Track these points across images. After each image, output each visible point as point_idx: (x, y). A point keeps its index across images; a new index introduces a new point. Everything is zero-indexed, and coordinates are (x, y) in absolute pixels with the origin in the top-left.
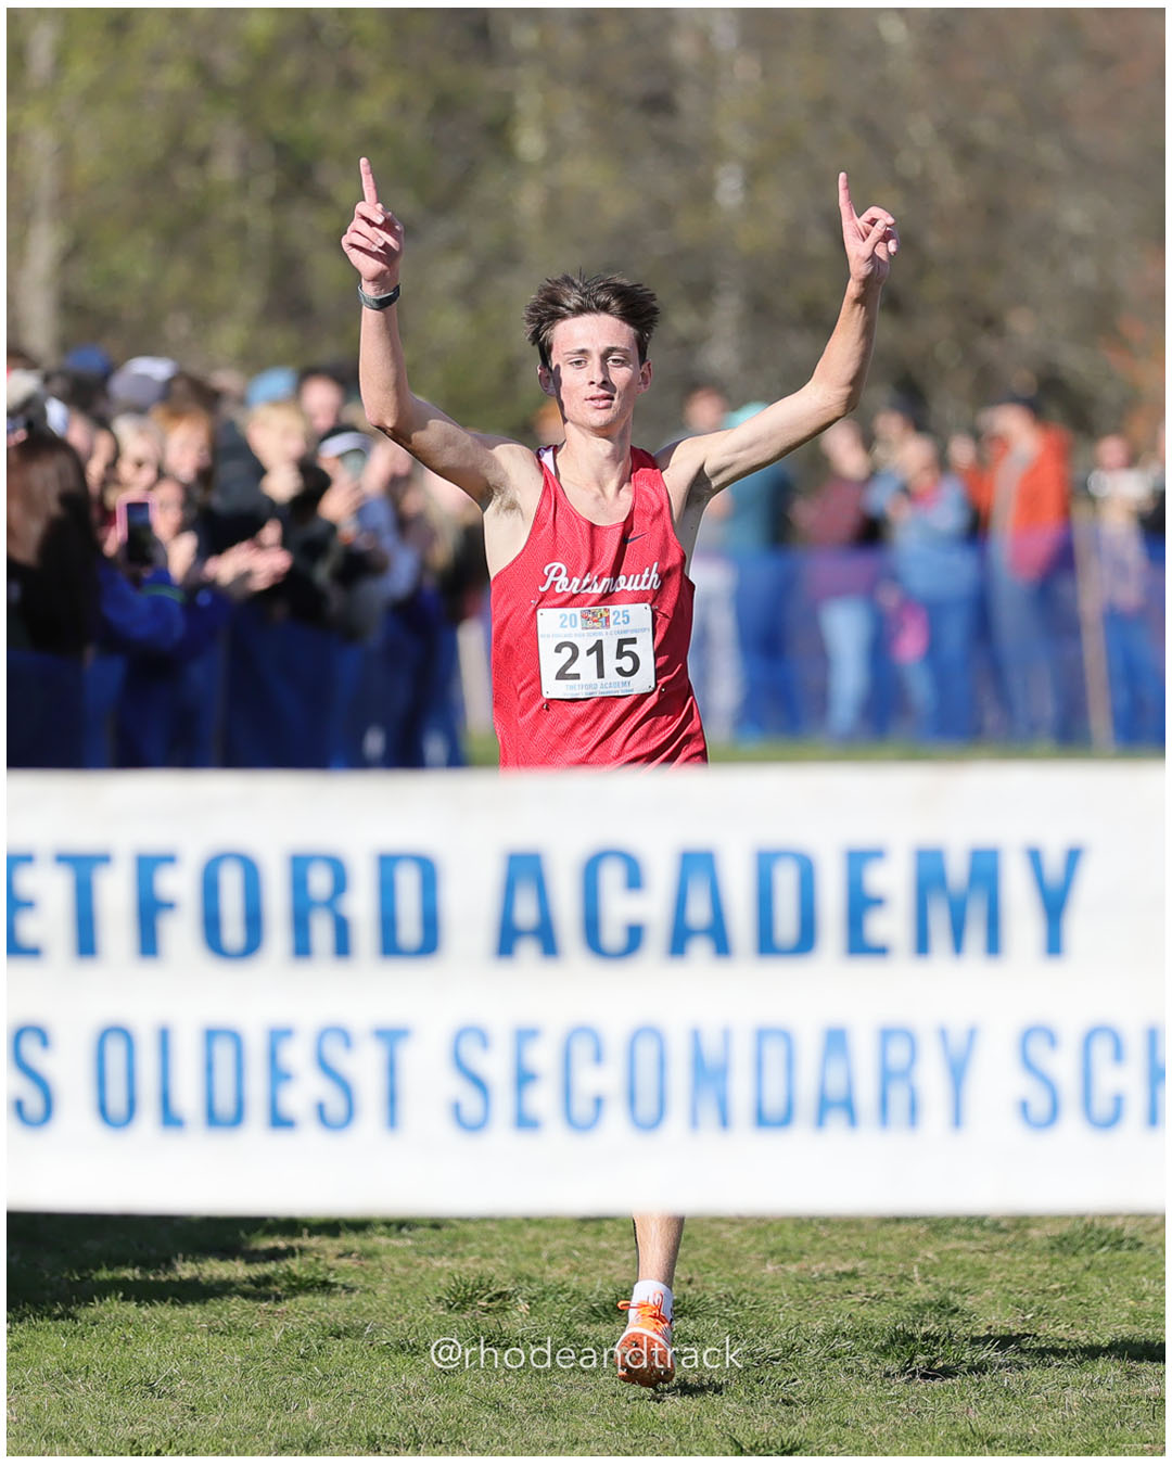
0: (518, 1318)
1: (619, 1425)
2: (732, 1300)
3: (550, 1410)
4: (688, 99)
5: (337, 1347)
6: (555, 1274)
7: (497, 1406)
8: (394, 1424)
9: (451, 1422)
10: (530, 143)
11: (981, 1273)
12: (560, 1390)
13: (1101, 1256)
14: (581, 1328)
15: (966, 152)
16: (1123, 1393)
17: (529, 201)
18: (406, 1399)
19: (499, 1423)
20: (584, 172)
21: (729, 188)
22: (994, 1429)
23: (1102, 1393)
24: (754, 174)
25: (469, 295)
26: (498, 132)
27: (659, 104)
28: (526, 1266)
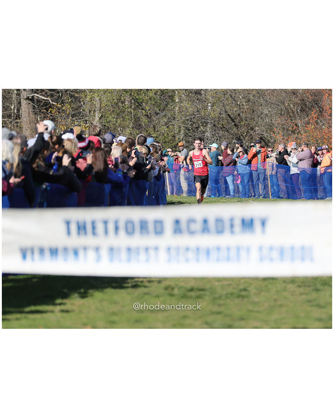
0: (176, 291)
5: (146, 297)
11: (251, 284)
13: (271, 281)
14: (186, 293)
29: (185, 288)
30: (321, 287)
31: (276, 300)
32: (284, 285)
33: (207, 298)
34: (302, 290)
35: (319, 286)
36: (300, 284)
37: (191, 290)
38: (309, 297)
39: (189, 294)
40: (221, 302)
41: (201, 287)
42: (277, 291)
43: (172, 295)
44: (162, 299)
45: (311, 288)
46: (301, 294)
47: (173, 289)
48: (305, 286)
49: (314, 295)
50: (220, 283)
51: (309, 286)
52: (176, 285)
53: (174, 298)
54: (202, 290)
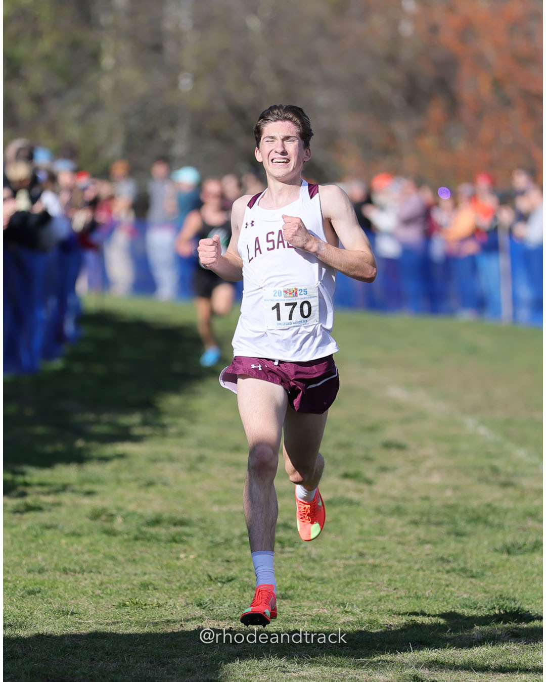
0: (118, 524)
1: (162, 567)
2: (203, 520)
3: (134, 560)
4: (170, 47)
5: (49, 533)
6: (131, 507)
7: (113, 558)
8: (73, 564)
9: (95, 564)
10: (107, 61)
12: (137, 552)
13: (346, 508)
14: (144, 529)
15: (281, 73)
16: (359, 562)
17: (106, 84)
18: (77, 554)
19: (115, 565)
20: (130, 74)
21: (185, 83)
22: (310, 574)
23: (351, 562)
24: (196, 78)
25: (82, 120)
26: (95, 57)
27: (157, 48)
28: (120, 504)
29: (141, 516)
30: (469, 528)
31: (361, 555)
32: (379, 518)
33: (195, 543)
34: (421, 532)
35: (462, 525)
36: (417, 517)
37: (156, 522)
38: (441, 551)
39: (153, 530)
40: (231, 554)
41: (179, 517)
42: (361, 532)
43: (111, 533)
44: (86, 540)
45: (443, 529)
46: (423, 542)
47: (111, 517)
48: (429, 522)
49: (452, 546)
50: (225, 508)
51: (439, 524)
52: (119, 509)
53: (115, 541)
54: (182, 523)
